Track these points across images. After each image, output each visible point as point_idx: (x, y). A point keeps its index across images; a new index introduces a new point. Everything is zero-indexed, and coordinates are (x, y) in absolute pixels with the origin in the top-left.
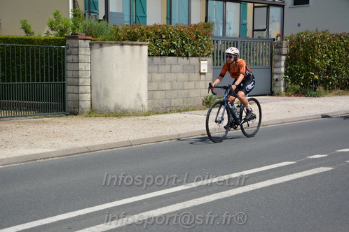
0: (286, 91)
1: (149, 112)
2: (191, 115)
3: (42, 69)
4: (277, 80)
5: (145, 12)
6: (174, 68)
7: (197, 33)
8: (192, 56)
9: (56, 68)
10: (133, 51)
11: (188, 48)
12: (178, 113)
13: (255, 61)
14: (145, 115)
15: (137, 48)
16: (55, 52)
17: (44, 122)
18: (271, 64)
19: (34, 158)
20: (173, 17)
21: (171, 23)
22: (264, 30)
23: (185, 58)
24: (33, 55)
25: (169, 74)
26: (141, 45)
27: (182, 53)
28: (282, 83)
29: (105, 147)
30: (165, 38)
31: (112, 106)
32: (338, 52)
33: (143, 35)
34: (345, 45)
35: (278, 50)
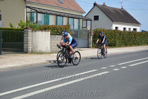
0: (92, 47)
1: (50, 53)
3: (16, 38)
4: (90, 43)
5: (49, 21)
6: (58, 39)
7: (66, 28)
9: (21, 38)
10: (45, 33)
13: (83, 37)
14: (49, 54)
15: (47, 32)
16: (21, 33)
17: (16, 55)
18: (88, 38)
19: (14, 68)
20: (58, 23)
21: (57, 25)
22: (86, 27)
24: (13, 34)
25: (57, 41)
26: (48, 31)
27: (61, 34)
28: (91, 44)
29: (37, 64)
30: (56, 29)
31: (38, 51)
32: (108, 35)
33: (49, 28)
34: (110, 33)
35: (90, 34)
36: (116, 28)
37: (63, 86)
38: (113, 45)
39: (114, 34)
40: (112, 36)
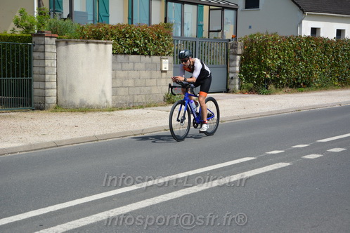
0: (240, 89)
1: (113, 107)
2: (153, 111)
4: (232, 78)
5: (107, 12)
6: (137, 65)
7: (159, 33)
8: (154, 55)
9: (22, 65)
10: (98, 49)
11: (150, 47)
12: (141, 109)
14: (110, 111)
15: (102, 46)
16: (22, 48)
17: (10, 116)
18: (227, 64)
20: (134, 17)
21: (132, 23)
22: (219, 31)
23: (148, 57)
25: (133, 72)
26: (106, 43)
27: (144, 52)
28: (237, 81)
29: (72, 142)
30: (128, 38)
31: (77, 102)
32: (288, 53)
33: (107, 34)
34: (294, 47)
35: (233, 50)
36: (314, 31)
37: (151, 207)
38: (304, 84)
39: (306, 51)
40: (299, 55)
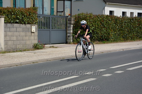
0: (73, 41)
1: (5, 51)
2: (27, 53)
4: (69, 36)
5: (1, 1)
6: (18, 29)
7: (30, 12)
8: (27, 24)
11: (25, 19)
12: (20, 52)
13: (58, 27)
14: (3, 53)
18: (66, 29)
20: (17, 4)
21: (15, 7)
22: (62, 12)
23: (24, 25)
25: (16, 32)
27: (22, 22)
28: (71, 38)
30: (13, 14)
32: (97, 24)
34: (100, 21)
35: (69, 22)
38: (106, 39)
39: (106, 22)
40: (103, 25)
